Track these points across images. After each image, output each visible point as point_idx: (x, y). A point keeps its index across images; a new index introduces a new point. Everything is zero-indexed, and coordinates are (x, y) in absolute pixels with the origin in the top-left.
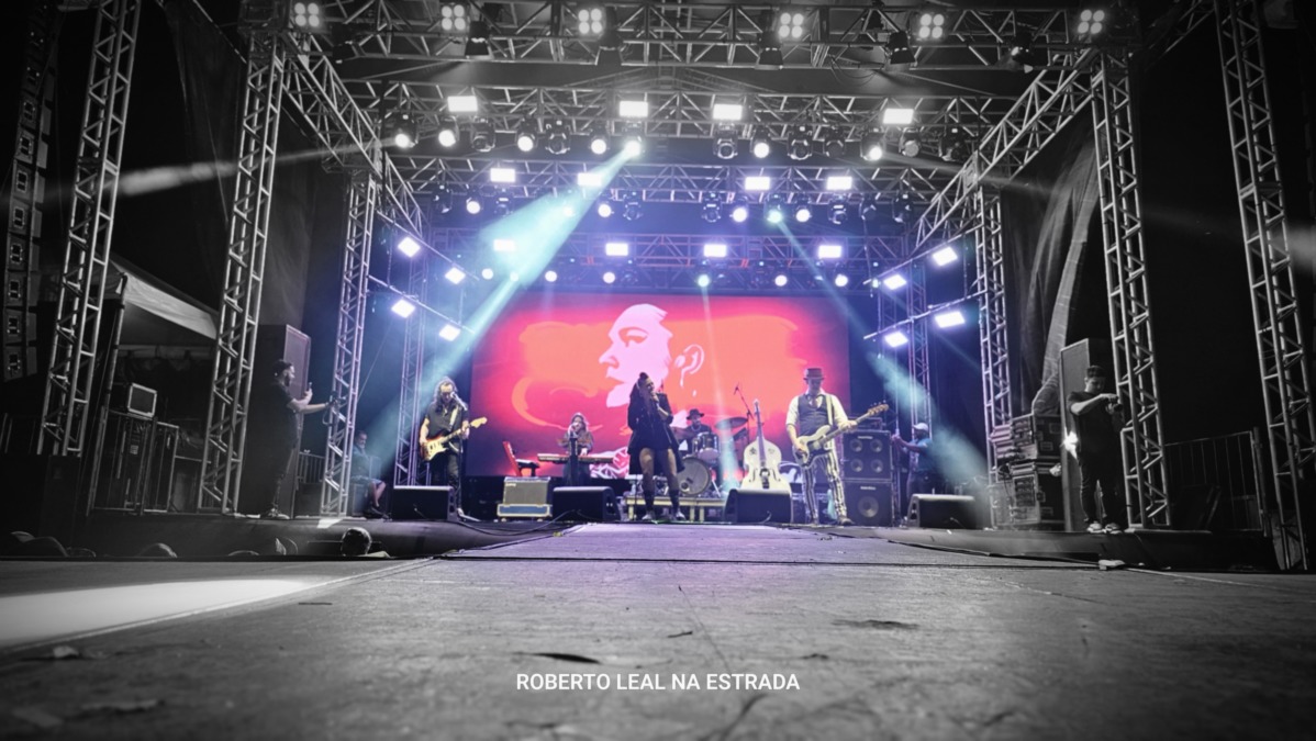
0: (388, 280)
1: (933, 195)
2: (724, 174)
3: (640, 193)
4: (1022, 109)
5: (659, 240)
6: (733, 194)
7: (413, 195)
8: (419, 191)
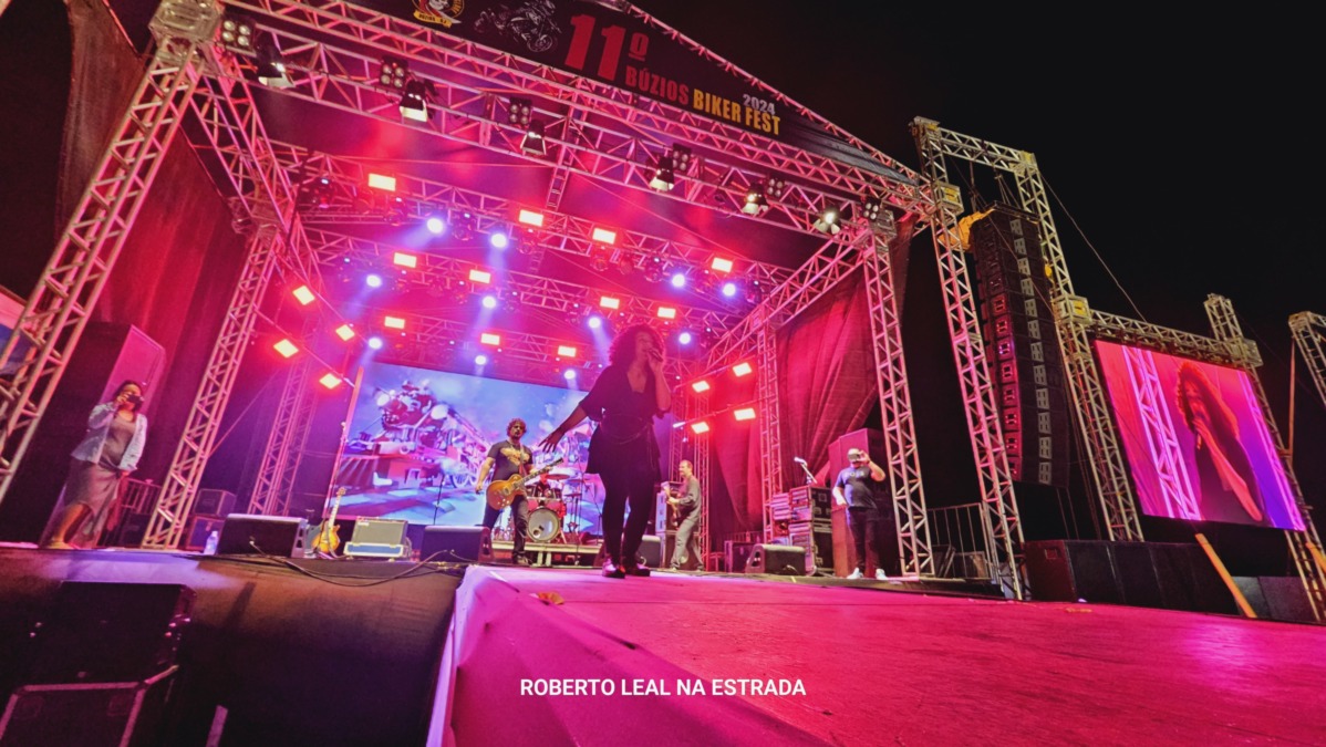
0: (276, 318)
1: (724, 333)
2: (584, 294)
3: (519, 294)
4: (802, 275)
5: (524, 339)
6: (590, 308)
7: (319, 265)
8: (324, 262)
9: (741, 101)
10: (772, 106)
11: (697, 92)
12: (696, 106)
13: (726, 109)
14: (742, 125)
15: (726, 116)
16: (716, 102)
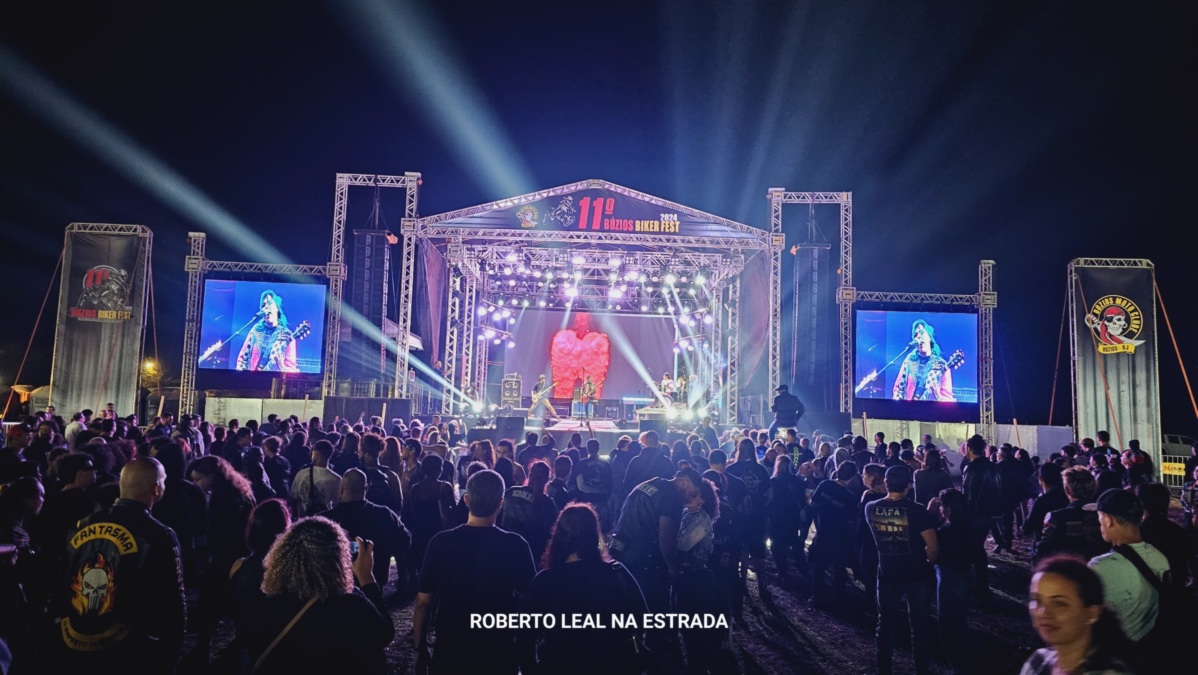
9: (659, 219)
10: (676, 216)
11: (637, 222)
12: (637, 229)
13: (651, 226)
14: (659, 233)
15: (651, 230)
16: (647, 223)
